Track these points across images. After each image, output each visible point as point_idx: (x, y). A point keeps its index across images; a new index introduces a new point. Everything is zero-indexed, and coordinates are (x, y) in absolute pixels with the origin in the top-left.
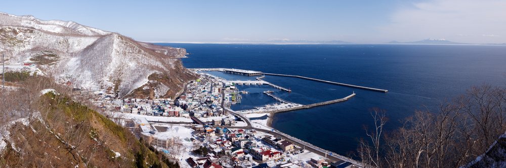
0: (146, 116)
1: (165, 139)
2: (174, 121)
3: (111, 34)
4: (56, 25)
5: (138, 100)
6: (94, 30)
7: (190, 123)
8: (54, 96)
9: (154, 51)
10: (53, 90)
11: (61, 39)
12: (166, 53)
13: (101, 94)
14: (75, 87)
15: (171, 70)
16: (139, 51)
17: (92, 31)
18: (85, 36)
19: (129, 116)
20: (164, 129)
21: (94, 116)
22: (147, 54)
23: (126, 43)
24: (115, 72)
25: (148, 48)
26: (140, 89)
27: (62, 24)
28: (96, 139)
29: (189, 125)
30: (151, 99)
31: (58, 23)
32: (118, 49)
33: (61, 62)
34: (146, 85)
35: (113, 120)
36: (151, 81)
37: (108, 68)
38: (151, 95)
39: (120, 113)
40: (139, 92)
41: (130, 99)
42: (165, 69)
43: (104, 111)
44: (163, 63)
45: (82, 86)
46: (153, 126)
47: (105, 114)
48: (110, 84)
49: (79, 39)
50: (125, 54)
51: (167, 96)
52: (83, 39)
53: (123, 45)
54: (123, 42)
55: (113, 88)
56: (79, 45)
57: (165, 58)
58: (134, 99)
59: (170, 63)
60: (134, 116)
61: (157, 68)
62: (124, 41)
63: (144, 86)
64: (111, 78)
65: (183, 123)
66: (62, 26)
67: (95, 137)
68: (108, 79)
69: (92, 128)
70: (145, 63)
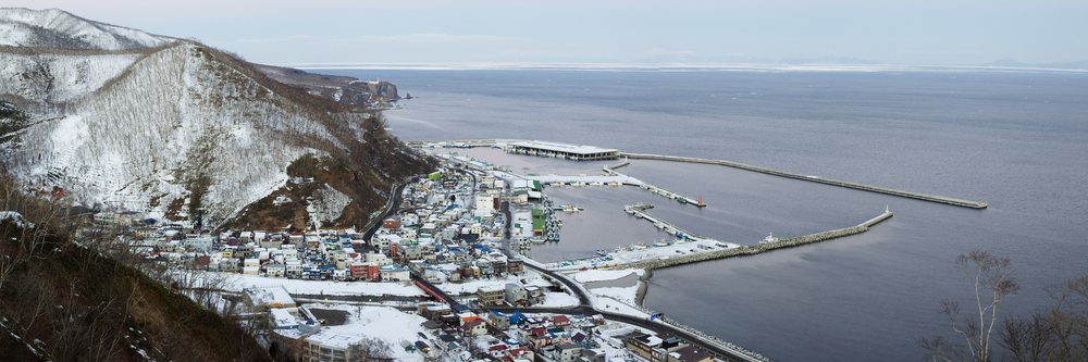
0: (285, 281)
1: (344, 345)
2: (367, 293)
3: (175, 44)
4: (10, 22)
5: (260, 235)
6: (123, 32)
7: (412, 299)
8: (17, 231)
9: (302, 90)
10: (15, 214)
11: (31, 62)
12: (337, 97)
13: (152, 221)
14: (76, 204)
15: (354, 145)
16: (261, 94)
17: (117, 37)
18: (98, 51)
19: (235, 283)
20: (339, 318)
21: (135, 286)
22: (283, 100)
23: (221, 68)
24: (190, 156)
25: (285, 81)
26: (265, 203)
27: (30, 19)
28: (141, 352)
29: (409, 304)
30: (299, 232)
31: (16, 17)
32: (199, 89)
33: (30, 131)
34: (282, 191)
35: (192, 297)
36: (297, 181)
37: (170, 145)
38: (299, 217)
39: (212, 276)
40: (262, 213)
41: (236, 234)
42: (337, 143)
43: (163, 269)
44: (331, 126)
45: (99, 198)
46: (306, 308)
47: (168, 278)
48: (177, 191)
49: (80, 60)
50: (217, 101)
51: (343, 222)
52: (94, 61)
53: (212, 76)
54: (211, 68)
55: (187, 201)
56: (81, 78)
57: (334, 111)
58: (247, 234)
59: (353, 126)
60: (248, 280)
61: (314, 140)
62: (216, 64)
63: (275, 194)
64: (178, 173)
65: (392, 298)
66: (26, 26)
67: (141, 346)
68: (171, 178)
69: (132, 323)
70: (279, 127)
